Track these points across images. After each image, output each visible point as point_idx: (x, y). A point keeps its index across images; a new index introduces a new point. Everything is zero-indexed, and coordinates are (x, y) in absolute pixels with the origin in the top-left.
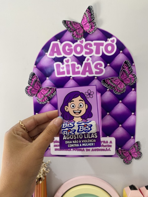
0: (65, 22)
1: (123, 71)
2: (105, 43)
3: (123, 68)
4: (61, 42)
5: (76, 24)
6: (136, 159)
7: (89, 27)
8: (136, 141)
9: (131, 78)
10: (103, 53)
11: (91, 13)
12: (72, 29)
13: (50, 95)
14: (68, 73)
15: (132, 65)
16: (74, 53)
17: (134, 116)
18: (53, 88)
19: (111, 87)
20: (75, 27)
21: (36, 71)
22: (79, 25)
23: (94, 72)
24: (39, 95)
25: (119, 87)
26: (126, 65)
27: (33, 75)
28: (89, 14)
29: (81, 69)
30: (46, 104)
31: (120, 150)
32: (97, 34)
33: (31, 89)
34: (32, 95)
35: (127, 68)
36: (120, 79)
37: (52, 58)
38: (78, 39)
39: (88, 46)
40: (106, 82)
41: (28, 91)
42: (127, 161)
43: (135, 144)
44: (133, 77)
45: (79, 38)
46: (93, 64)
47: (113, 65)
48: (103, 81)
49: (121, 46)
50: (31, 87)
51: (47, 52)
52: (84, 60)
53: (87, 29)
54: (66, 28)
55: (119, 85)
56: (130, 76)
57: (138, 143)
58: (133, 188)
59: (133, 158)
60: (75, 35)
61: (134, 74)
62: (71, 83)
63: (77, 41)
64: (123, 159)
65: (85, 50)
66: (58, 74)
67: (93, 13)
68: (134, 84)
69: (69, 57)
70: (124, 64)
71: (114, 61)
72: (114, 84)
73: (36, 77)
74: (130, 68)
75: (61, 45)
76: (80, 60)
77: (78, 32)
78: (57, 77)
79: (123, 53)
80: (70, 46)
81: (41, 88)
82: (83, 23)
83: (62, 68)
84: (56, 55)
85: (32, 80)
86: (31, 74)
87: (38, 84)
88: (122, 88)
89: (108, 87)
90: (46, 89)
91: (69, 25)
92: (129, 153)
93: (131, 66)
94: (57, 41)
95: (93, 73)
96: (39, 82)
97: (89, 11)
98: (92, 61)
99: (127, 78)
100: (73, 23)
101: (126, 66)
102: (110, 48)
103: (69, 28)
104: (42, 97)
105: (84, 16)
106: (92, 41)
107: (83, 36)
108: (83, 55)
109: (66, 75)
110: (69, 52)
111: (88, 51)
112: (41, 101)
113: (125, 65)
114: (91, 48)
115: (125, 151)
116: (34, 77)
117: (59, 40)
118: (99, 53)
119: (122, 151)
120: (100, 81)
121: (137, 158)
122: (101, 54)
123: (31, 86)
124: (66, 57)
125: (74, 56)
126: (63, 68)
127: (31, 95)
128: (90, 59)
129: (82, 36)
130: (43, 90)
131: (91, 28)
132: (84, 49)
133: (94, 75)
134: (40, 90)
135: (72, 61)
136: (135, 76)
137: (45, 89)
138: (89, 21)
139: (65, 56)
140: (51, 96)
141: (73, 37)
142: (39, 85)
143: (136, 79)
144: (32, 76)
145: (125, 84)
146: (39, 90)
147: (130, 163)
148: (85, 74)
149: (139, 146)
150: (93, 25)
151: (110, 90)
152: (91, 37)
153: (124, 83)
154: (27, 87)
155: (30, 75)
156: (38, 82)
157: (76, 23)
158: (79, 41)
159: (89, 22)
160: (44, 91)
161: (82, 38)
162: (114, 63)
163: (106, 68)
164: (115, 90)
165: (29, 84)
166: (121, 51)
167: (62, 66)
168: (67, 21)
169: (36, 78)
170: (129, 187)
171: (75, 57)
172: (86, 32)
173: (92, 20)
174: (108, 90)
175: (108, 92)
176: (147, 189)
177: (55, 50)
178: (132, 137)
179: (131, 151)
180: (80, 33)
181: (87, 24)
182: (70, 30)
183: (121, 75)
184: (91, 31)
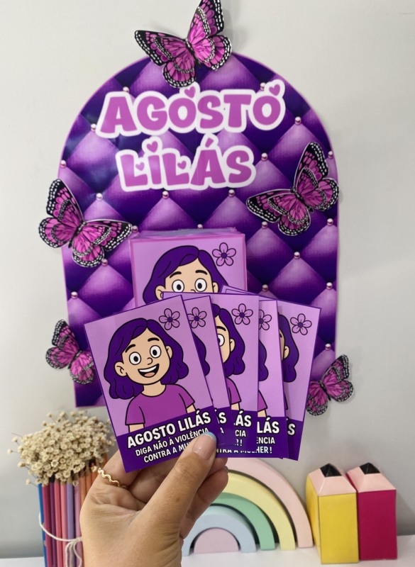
0: (142, 36)
1: (304, 171)
2: (255, 96)
3: (304, 164)
4: (134, 94)
5: (175, 41)
6: (337, 400)
7: (210, 49)
8: (338, 356)
9: (323, 190)
10: (249, 124)
11: (215, 10)
12: (164, 57)
13: (109, 242)
14: (157, 179)
15: (327, 156)
16: (169, 124)
17: (333, 290)
18: (116, 223)
19: (272, 217)
20: (172, 49)
21: (67, 177)
22: (181, 45)
23: (226, 177)
24: (77, 243)
25: (293, 217)
26: (311, 155)
27: (59, 187)
28: (210, 13)
29: (191, 167)
30: (98, 266)
32: (232, 70)
33: (56, 226)
34: (59, 244)
35: (313, 164)
36: (296, 195)
37: (110, 139)
38: (181, 86)
39: (209, 105)
40: (259, 202)
41: (48, 232)
42: (316, 407)
43: (335, 362)
44: (329, 187)
45: (182, 83)
46: (223, 154)
47: (276, 156)
48: (251, 200)
49: (296, 105)
50: (55, 222)
51: (96, 123)
52: (199, 144)
53: (205, 55)
54: (147, 53)
55: (292, 211)
56: (322, 186)
57: (342, 360)
58: (329, 471)
59: (330, 399)
60: (171, 73)
61: (333, 181)
62: (165, 210)
63: (177, 91)
65: (200, 116)
66: (128, 184)
67: (221, 11)
68: (331, 206)
69: (156, 136)
70: (307, 153)
71: (278, 145)
72: (279, 208)
73: (68, 192)
74: (321, 165)
75: (133, 101)
76: (189, 143)
77: (180, 65)
78: (125, 193)
79: (303, 122)
80: (159, 104)
81: (82, 222)
82: (192, 38)
83: (138, 166)
84: (119, 131)
85: (57, 203)
86: (52, 185)
87: (73, 212)
88: (301, 218)
89: (265, 217)
90: (97, 226)
91: (155, 45)
92: (321, 386)
93: (323, 159)
94: (121, 90)
95: (223, 180)
96: (76, 205)
97: (209, 3)
98: (219, 145)
99: (314, 192)
100: (164, 39)
101: (310, 159)
102: (267, 110)
103: (153, 55)
104: (87, 248)
105: (194, 17)
106: (219, 90)
107: (193, 75)
108: (195, 131)
109: (151, 185)
110: (157, 122)
111: (209, 117)
112: (84, 259)
113: (309, 157)
114: (216, 109)
116: (61, 194)
117: (129, 87)
118: (238, 124)
120: (243, 200)
121: (340, 398)
122: (243, 127)
123: (55, 218)
124: (148, 137)
125: (170, 133)
126: (141, 167)
127: (57, 243)
128: (215, 139)
129: (191, 77)
130: (87, 229)
131: (217, 53)
132: (198, 112)
133: (227, 184)
134: (80, 229)
135: (164, 147)
136: (334, 186)
137: (93, 227)
138: (208, 33)
139: (147, 132)
140: (110, 245)
141: (167, 79)
142: (77, 216)
143: (338, 192)
144: (56, 190)
145: (308, 207)
147: (322, 411)
148: (202, 183)
149: (345, 368)
150: (221, 45)
151: (269, 226)
152: (215, 78)
153: (306, 205)
154: (43, 221)
155: (51, 188)
156: (73, 207)
157: (172, 39)
158: (182, 90)
159: (209, 38)
160: (91, 231)
161: (192, 82)
162: (279, 151)
163: (257, 165)
164: (283, 224)
165: (48, 212)
166: (298, 119)
167: (137, 160)
168: (147, 33)
169: (69, 196)
170: (320, 472)
171: (173, 136)
172: (203, 64)
173: (219, 31)
174: (264, 223)
175: (264, 230)
176: (365, 472)
177: (118, 116)
178: (328, 345)
179: (325, 381)
180: (187, 69)
181: (205, 41)
182: (156, 58)
183: (299, 184)
184: (214, 62)
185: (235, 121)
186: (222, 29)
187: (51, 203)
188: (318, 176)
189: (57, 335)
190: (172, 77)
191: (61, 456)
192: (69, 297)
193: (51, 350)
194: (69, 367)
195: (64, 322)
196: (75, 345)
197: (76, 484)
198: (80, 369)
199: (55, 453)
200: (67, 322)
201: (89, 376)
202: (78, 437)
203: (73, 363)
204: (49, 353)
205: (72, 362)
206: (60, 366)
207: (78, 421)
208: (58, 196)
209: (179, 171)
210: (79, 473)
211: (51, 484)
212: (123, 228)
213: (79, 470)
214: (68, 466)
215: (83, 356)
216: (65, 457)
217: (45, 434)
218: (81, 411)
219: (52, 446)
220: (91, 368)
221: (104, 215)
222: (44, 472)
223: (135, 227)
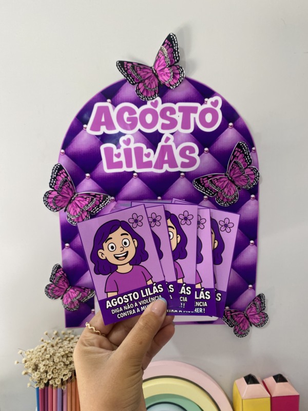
0: (122, 65)
1: (235, 162)
2: (201, 108)
3: (234, 156)
4: (115, 104)
5: (144, 68)
6: (256, 326)
7: (169, 75)
8: (257, 294)
9: (248, 175)
10: (196, 127)
11: (173, 48)
12: (136, 79)
13: (94, 208)
14: (129, 164)
15: (251, 151)
16: (139, 126)
17: (254, 246)
18: (99, 195)
20: (142, 74)
21: (65, 162)
22: (149, 71)
23: (179, 164)
24: (71, 209)
25: (226, 193)
26: (240, 150)
27: (59, 169)
29: (154, 157)
31: (228, 311)
32: (185, 89)
33: (56, 197)
34: (58, 209)
35: (241, 156)
36: (228, 178)
37: (98, 136)
38: (148, 100)
39: (168, 113)
40: (202, 182)
41: (50, 200)
42: (241, 331)
43: (255, 298)
44: (252, 172)
45: (149, 97)
46: (177, 148)
47: (214, 150)
48: (196, 180)
49: (229, 113)
50: (55, 193)
51: (87, 124)
52: (160, 141)
53: (166, 78)
54: (125, 76)
55: (225, 189)
56: (248, 171)
57: (261, 297)
58: (250, 379)
59: (251, 326)
60: (141, 90)
61: (255, 169)
62: (134, 186)
63: (145, 103)
64: (234, 327)
65: (161, 121)
66: (109, 168)
67: (178, 49)
68: (253, 186)
69: (130, 134)
70: (237, 148)
71: (217, 142)
73: (66, 172)
74: (247, 157)
75: (114, 109)
76: (153, 140)
77: (148, 85)
78: (107, 173)
79: (234, 126)
80: (132, 112)
81: (75, 194)
82: (157, 66)
83: (116, 155)
84: (103, 130)
85: (57, 180)
86: (54, 168)
87: (69, 187)
88: (232, 194)
89: (206, 193)
90: (85, 197)
91: (130, 71)
92: (245, 316)
93: (249, 153)
94: (105, 101)
95: (176, 166)
96: (71, 182)
97: (169, 43)
98: (174, 141)
99: (242, 176)
100: (137, 67)
101: (239, 153)
102: (209, 118)
103: (129, 77)
104: (78, 213)
105: (159, 53)
106: (175, 103)
107: (157, 92)
108: (157, 131)
109: (125, 169)
110: (130, 125)
111: (167, 122)
112: (75, 220)
114: (173, 116)
115: (236, 313)
116: (60, 174)
117: (111, 99)
118: (188, 128)
119: (231, 313)
120: (191, 181)
121: (259, 325)
122: (192, 129)
123: (55, 190)
124: (124, 135)
125: (139, 132)
126: (118, 156)
127: (56, 209)
128: (172, 137)
129: (155, 93)
130: (78, 199)
131: (174, 77)
132: (160, 118)
133: (179, 169)
134: (73, 199)
135: (136, 142)
136: (256, 172)
137: (83, 197)
138: (168, 64)
139: (123, 131)
140: (95, 211)
141: (138, 95)
142: (71, 189)
143: (259, 176)
144: (57, 171)
145: (237, 186)
146: (71, 199)
147: (245, 334)
148: (161, 168)
149: (262, 303)
150: (177, 72)
151: (209, 199)
152: (173, 94)
153: (235, 185)
154: (46, 193)
155: (53, 170)
156: (69, 184)
157: (142, 67)
158: (149, 103)
159: (169, 67)
160: (81, 200)
161: (156, 97)
162: (217, 147)
163: (201, 156)
164: (219, 198)
165: (51, 187)
166: (231, 124)
167: (116, 151)
168: (125, 63)
169: (66, 176)
170: (243, 379)
171: (141, 134)
172: (164, 85)
173: (175, 63)
174: (205, 197)
175: (205, 202)
176: (277, 381)
177: (103, 120)
178: (250, 286)
179: (248, 312)
180: (152, 88)
181: (166, 69)
182: (131, 80)
183: (231, 170)
184: (172, 84)
185: (186, 125)
186: (178, 61)
187: (53, 180)
188: (244, 165)
189: (53, 275)
190: (142, 93)
191: (54, 367)
192: (63, 247)
193: (49, 285)
194: (62, 298)
195: (59, 266)
196: (67, 283)
197: (65, 388)
198: (69, 300)
199: (49, 365)
200: (62, 266)
201: (76, 305)
202: (67, 352)
203: (65, 296)
204: (48, 287)
205: (63, 295)
206: (55, 297)
207: (67, 338)
208: (58, 175)
209: (145, 159)
210: (67, 380)
211: (46, 388)
212: (104, 199)
213: (67, 378)
214: (59, 374)
215: (72, 290)
216: (57, 368)
217: (43, 350)
218: (69, 330)
219: (48, 359)
220: (78, 300)
221: (91, 189)
222: (41, 379)
223: (113, 198)
